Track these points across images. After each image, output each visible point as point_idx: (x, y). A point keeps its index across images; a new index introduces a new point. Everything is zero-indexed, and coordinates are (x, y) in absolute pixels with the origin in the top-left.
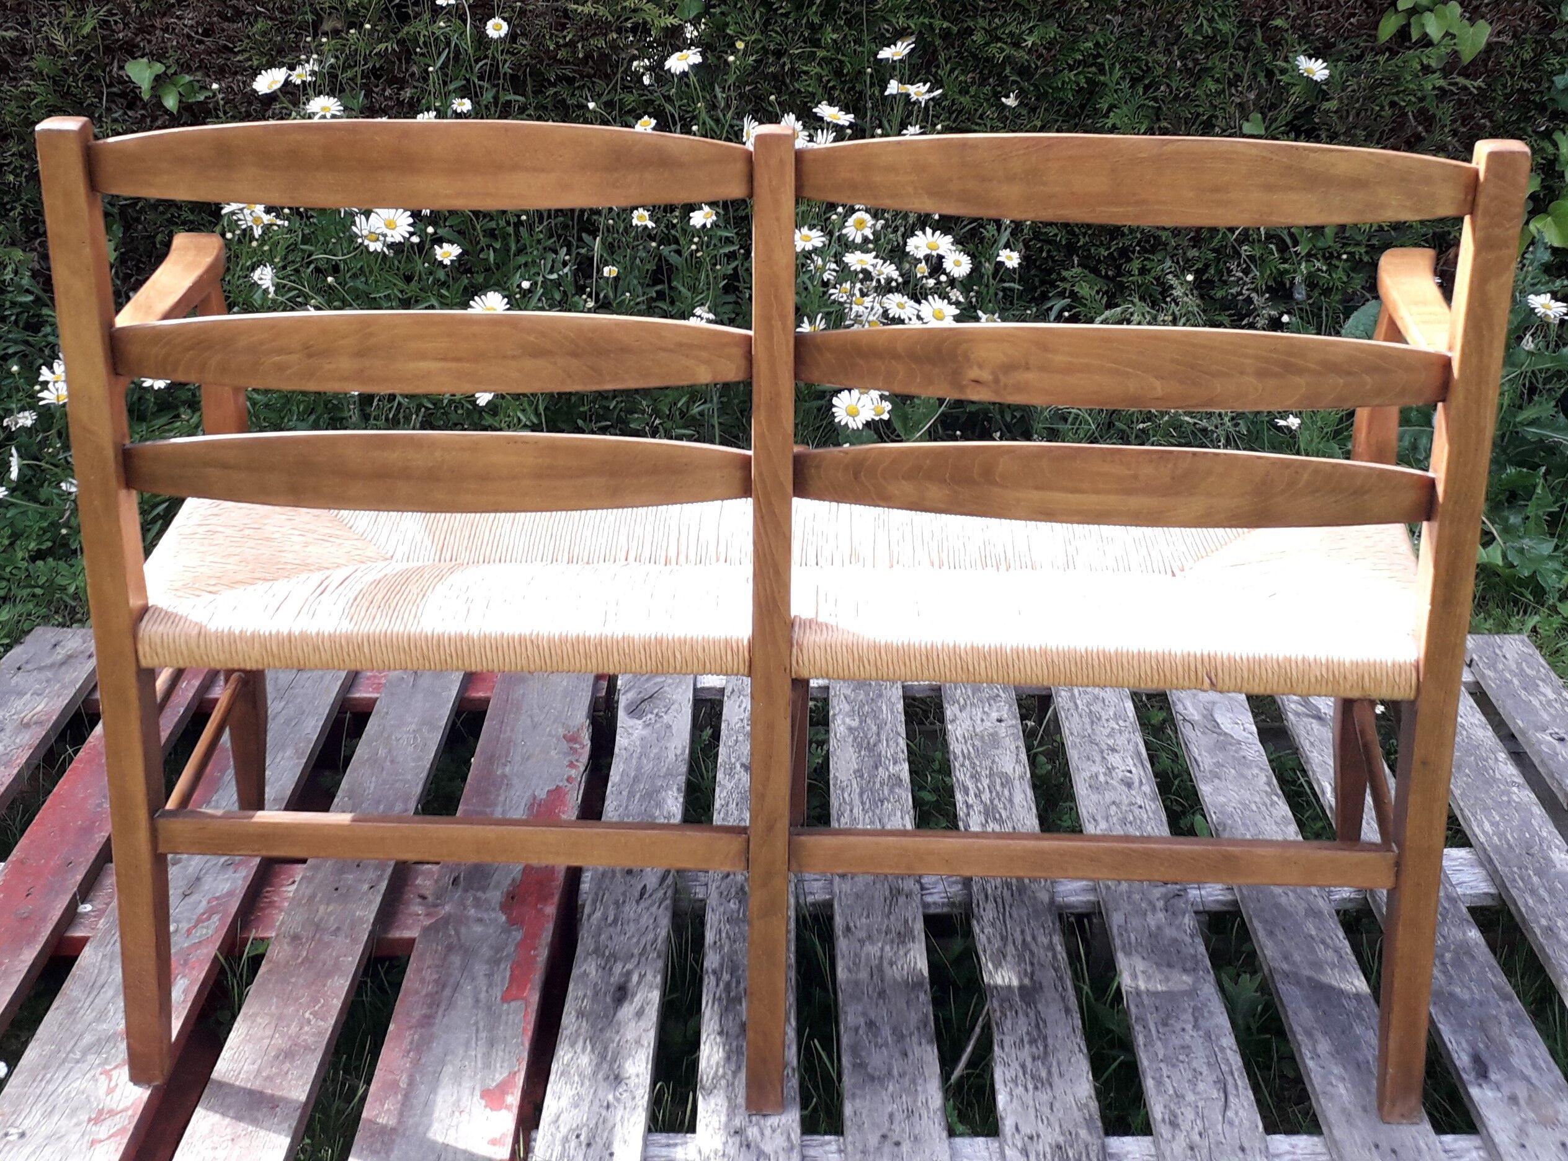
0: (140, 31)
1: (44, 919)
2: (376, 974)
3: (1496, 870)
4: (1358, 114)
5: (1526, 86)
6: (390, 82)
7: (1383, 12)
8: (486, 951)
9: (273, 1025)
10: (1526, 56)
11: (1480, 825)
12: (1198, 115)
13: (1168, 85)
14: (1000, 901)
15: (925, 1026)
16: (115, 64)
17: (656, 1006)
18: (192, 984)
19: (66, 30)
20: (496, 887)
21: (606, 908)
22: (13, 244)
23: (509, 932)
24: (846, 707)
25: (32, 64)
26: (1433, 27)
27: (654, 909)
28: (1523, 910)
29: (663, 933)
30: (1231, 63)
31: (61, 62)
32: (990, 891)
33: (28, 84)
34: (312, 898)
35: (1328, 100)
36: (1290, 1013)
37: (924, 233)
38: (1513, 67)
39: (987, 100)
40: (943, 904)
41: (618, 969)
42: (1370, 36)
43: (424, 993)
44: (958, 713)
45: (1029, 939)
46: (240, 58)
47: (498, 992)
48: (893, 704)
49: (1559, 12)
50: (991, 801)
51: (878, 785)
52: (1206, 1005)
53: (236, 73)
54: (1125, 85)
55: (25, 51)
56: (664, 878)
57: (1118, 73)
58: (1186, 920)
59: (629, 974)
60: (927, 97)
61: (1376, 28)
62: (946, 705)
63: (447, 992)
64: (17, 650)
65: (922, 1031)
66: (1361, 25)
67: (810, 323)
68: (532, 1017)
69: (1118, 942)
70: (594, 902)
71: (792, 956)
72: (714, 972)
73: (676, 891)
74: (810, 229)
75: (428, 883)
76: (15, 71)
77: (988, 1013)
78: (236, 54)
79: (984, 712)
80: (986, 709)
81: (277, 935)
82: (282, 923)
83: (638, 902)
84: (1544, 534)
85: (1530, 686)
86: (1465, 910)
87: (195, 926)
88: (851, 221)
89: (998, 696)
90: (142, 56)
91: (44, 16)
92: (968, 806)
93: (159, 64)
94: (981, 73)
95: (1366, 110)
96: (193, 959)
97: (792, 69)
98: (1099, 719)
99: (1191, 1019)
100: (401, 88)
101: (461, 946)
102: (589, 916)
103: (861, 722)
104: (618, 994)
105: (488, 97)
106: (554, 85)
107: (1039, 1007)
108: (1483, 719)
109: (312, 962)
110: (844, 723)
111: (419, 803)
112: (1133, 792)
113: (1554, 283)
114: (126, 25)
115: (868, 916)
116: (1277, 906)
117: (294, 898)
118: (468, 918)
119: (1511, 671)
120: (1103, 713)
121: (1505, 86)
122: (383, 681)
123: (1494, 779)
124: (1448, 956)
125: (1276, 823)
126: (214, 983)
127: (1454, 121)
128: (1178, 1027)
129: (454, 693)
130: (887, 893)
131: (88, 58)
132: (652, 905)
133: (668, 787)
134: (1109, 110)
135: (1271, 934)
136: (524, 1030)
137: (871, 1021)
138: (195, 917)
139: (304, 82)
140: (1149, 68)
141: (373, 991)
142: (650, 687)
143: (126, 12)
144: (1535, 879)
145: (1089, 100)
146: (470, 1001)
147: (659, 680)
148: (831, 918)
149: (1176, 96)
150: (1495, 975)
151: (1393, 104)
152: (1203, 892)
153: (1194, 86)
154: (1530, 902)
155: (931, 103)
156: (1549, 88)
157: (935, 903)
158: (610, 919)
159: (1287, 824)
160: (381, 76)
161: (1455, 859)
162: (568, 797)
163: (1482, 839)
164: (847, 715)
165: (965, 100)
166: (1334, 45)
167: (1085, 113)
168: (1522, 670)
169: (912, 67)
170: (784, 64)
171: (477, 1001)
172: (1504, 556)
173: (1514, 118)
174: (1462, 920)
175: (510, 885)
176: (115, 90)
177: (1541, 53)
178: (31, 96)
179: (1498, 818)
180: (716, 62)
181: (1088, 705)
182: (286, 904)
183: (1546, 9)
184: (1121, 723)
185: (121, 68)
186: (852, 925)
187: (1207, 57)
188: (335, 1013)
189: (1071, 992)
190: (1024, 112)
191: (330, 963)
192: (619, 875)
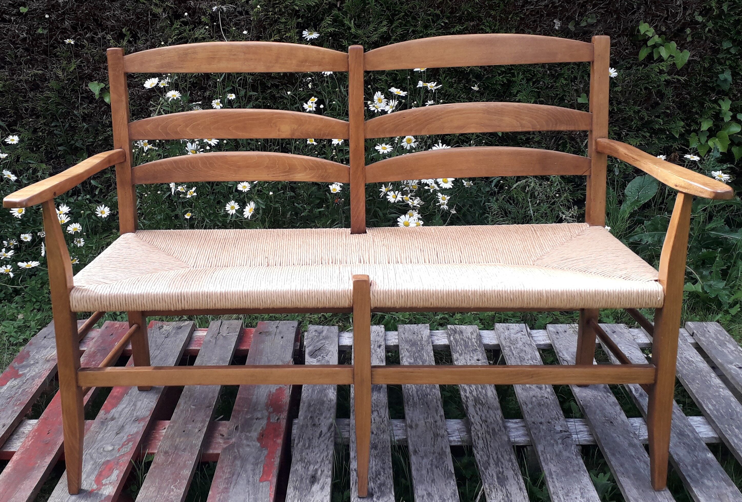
0: (93, 70)
1: (55, 444)
2: (202, 470)
3: (717, 427)
4: (630, 93)
5: (706, 79)
6: (200, 89)
7: (640, 47)
8: (251, 459)
9: (157, 491)
10: (706, 65)
11: (707, 406)
12: (557, 95)
13: (544, 82)
14: (485, 440)
15: (455, 495)
16: (84, 85)
17: (330, 485)
18: (120, 472)
19: (63, 70)
20: (255, 430)
21: (305, 440)
22: (42, 162)
23: (262, 451)
24: (408, 354)
25: (49, 85)
26: (664, 53)
27: (326, 442)
28: (733, 444)
29: (331, 452)
30: (572, 71)
31: (61, 83)
32: (480, 435)
33: (48, 93)
34: (173, 436)
35: (616, 87)
36: (626, 491)
37: (438, 145)
38: (700, 71)
39: (461, 90)
40: (458, 441)
41: (311, 468)
42: (635, 58)
43: (224, 478)
44: (459, 357)
45: (500, 456)
46: (136, 80)
47: (257, 478)
48: (429, 353)
49: (721, 46)
50: (477, 395)
51: (424, 388)
52: (586, 487)
53: (135, 87)
54: (524, 82)
55: (46, 80)
56: (329, 428)
57: (521, 76)
58: (573, 448)
59: (316, 470)
60: (435, 88)
61: (638, 55)
62: (453, 353)
63: (235, 477)
64: (44, 330)
65: (453, 498)
66: (631, 53)
67: (385, 187)
68: (274, 489)
69: (542, 458)
70: (299, 438)
71: (391, 463)
72: (355, 470)
73: (336, 434)
74: (386, 144)
75: (224, 429)
76: (42, 88)
77: (483, 490)
78: (135, 78)
79: (471, 356)
80: (472, 355)
81: (158, 452)
82: (160, 446)
83: (319, 438)
84: (720, 279)
85: (723, 344)
86: (704, 444)
87: (122, 447)
88: (405, 140)
89: (477, 349)
90: (95, 81)
91: (54, 64)
92: (467, 398)
93: (102, 84)
94: (458, 78)
95: (634, 91)
96: (121, 461)
97: (374, 78)
98: (524, 360)
99: (579, 493)
100: (205, 92)
101: (240, 457)
102: (297, 445)
103: (415, 361)
104: (312, 479)
105: (242, 93)
106: (270, 88)
107: (507, 487)
108: (702, 358)
109: (173, 463)
110: (407, 361)
111: (219, 394)
112: (543, 392)
113: (723, 166)
114: (88, 67)
115: (424, 446)
116: (615, 442)
117: (165, 435)
118: (243, 445)
119: (713, 338)
120: (525, 357)
121: (696, 80)
122: (202, 342)
123: (711, 385)
124: (699, 465)
125: (610, 405)
126: (130, 474)
127: (673, 96)
128: (573, 497)
129: (233, 347)
130: (433, 436)
131: (73, 82)
132: (325, 440)
133: (329, 388)
134: (517, 93)
135: (614, 455)
136: (270, 494)
137: (429, 493)
138: (121, 443)
139: (164, 87)
140: (535, 74)
141: (201, 477)
142: (319, 345)
143: (88, 62)
144: (736, 430)
145: (507, 89)
146: (245, 482)
147: (322, 342)
148: (407, 447)
149: (547, 86)
150: (722, 474)
151: (646, 88)
152: (579, 436)
153: (555, 82)
154: (736, 441)
155: (437, 91)
156: (716, 80)
157: (454, 441)
158: (307, 445)
159: (616, 406)
160: (196, 86)
161: (696, 421)
162: (285, 392)
163: (708, 412)
164: (408, 357)
165: (452, 90)
166: (618, 63)
167: (506, 95)
168: (718, 337)
169: (428, 76)
170: (371, 76)
171: (249, 481)
172: (703, 288)
173: (700, 94)
174: (704, 449)
175: (261, 430)
176: (84, 95)
177: (713, 64)
178: (48, 98)
179: (715, 403)
180: (340, 76)
181: (518, 353)
182: (162, 438)
183: (715, 44)
184: (534, 361)
185: (87, 86)
186: (417, 449)
187: (561, 69)
188: (185, 486)
189: (522, 481)
190: (478, 95)
191: (182, 464)
192: (310, 426)
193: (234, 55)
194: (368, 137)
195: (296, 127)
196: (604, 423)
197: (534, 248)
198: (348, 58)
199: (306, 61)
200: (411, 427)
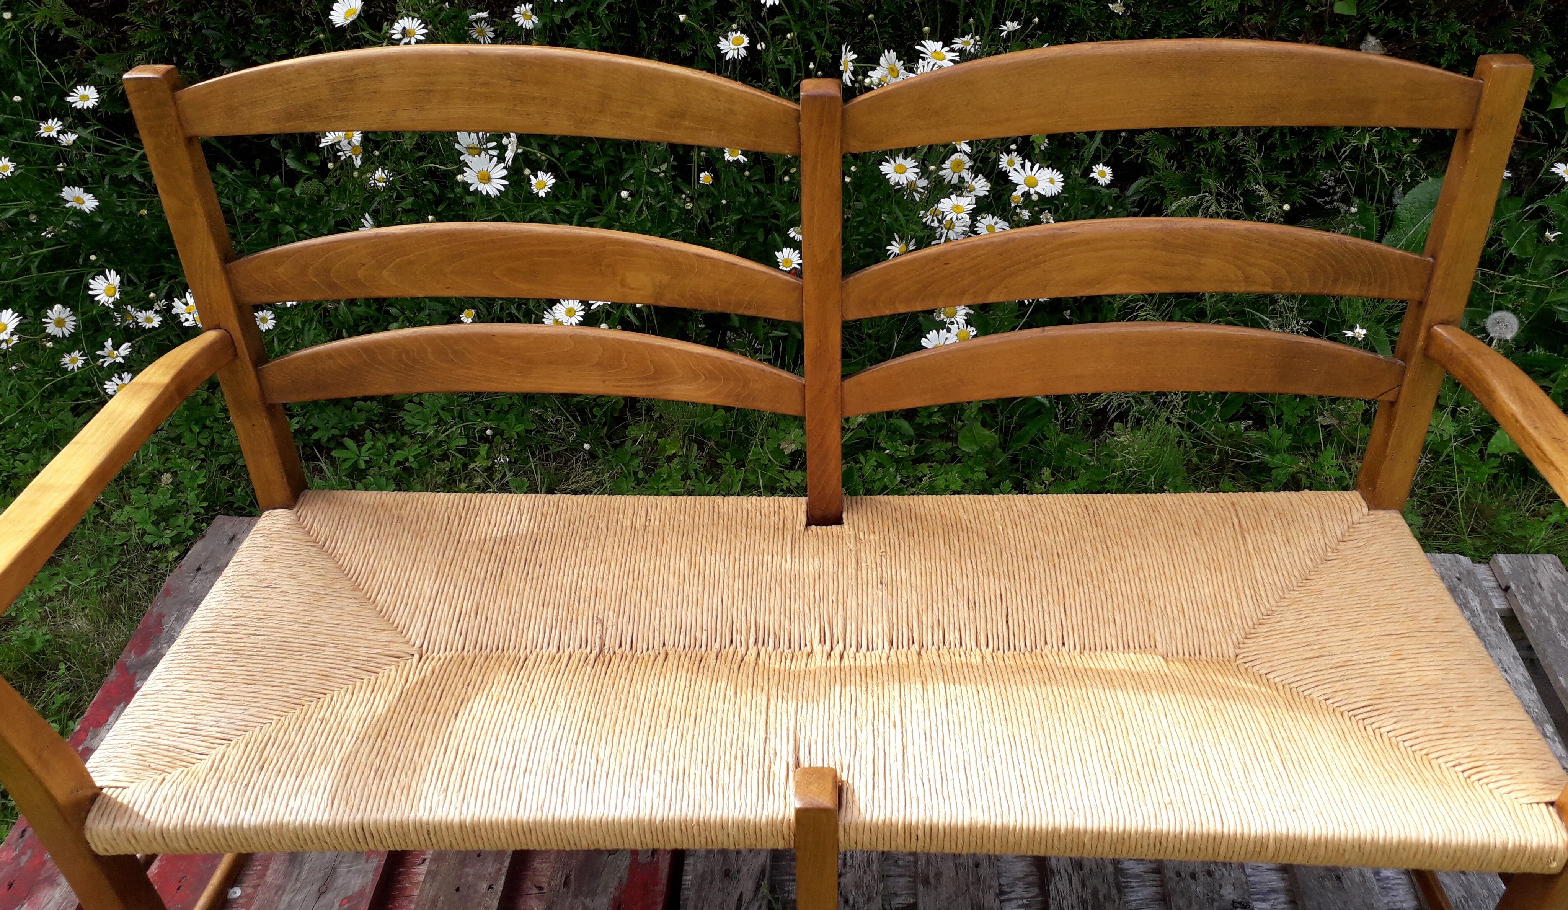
20: (604, 892)
34: (434, 899)
74: (905, 158)
108: (1527, 674)
168: (1558, 605)
175: (617, 887)
192: (717, 878)
193: (485, 84)
194: (851, 317)
195: (666, 279)
196: (1323, 878)
197: (1239, 598)
198: (798, 119)
199: (682, 115)
200: (926, 882)
